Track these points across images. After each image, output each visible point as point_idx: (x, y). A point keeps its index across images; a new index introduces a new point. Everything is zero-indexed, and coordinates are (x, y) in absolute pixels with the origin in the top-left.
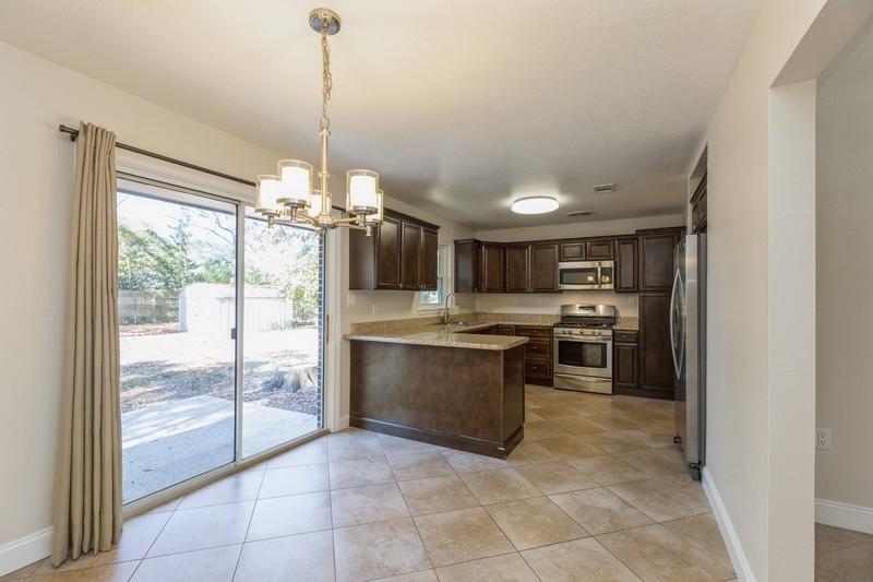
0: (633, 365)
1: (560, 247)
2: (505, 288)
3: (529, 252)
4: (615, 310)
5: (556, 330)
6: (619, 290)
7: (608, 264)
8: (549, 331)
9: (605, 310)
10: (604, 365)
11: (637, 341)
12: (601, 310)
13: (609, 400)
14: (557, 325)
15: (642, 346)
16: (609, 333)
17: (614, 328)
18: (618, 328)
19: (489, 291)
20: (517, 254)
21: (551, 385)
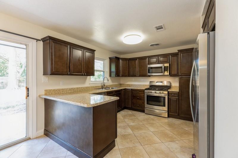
0: (176, 106)
1: (148, 59)
2: (129, 75)
3: (137, 62)
4: (170, 83)
5: (146, 91)
6: (171, 75)
7: (167, 65)
8: (143, 91)
9: (167, 83)
10: (164, 106)
11: (178, 96)
12: (165, 83)
13: (166, 120)
14: (146, 89)
15: (180, 98)
16: (166, 92)
17: (169, 90)
18: (170, 91)
19: (123, 76)
20: (133, 62)
21: (144, 112)
